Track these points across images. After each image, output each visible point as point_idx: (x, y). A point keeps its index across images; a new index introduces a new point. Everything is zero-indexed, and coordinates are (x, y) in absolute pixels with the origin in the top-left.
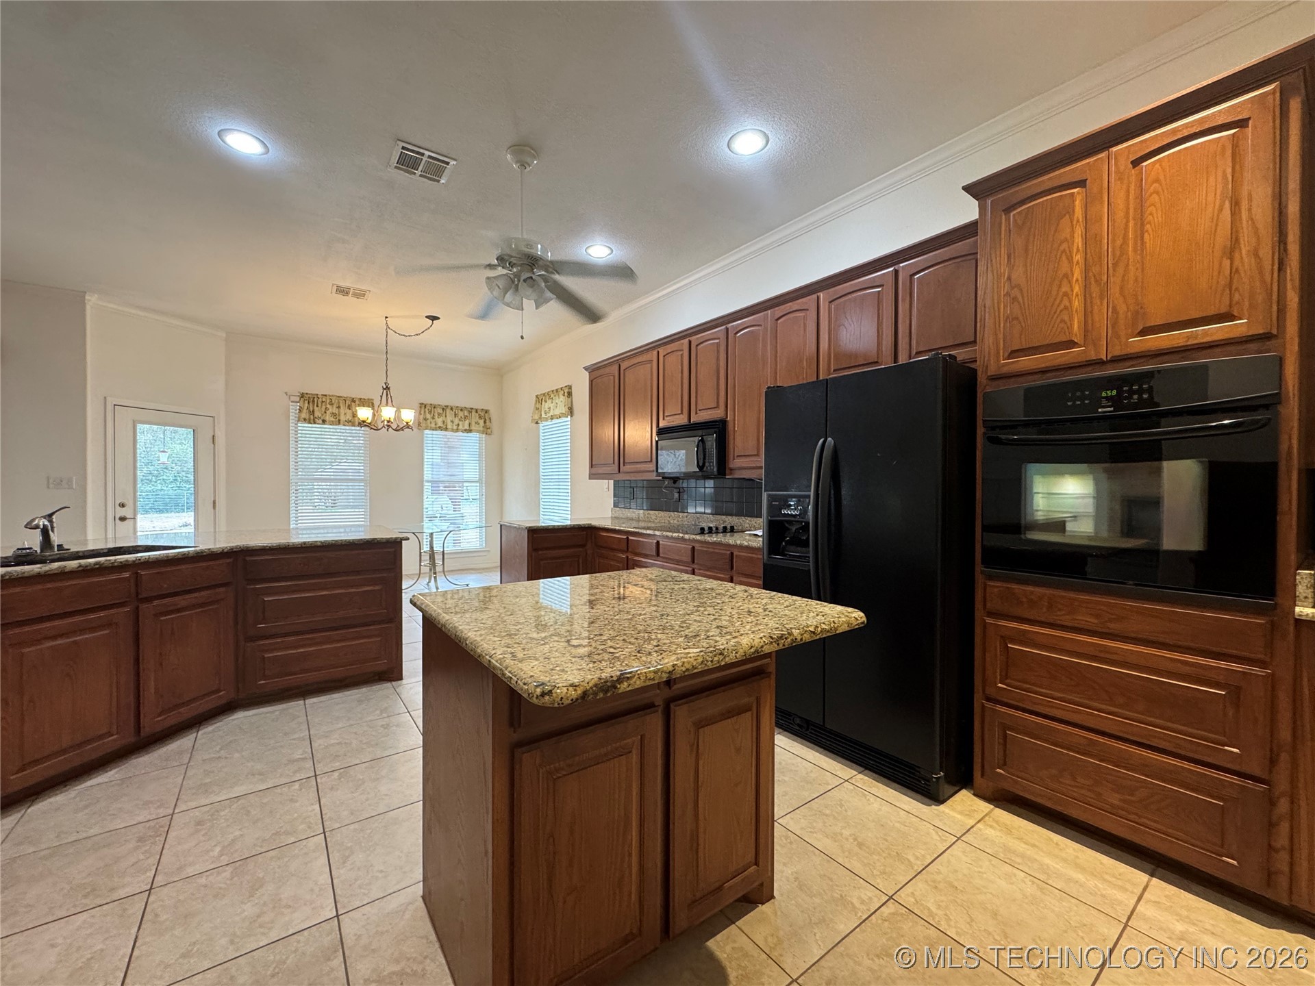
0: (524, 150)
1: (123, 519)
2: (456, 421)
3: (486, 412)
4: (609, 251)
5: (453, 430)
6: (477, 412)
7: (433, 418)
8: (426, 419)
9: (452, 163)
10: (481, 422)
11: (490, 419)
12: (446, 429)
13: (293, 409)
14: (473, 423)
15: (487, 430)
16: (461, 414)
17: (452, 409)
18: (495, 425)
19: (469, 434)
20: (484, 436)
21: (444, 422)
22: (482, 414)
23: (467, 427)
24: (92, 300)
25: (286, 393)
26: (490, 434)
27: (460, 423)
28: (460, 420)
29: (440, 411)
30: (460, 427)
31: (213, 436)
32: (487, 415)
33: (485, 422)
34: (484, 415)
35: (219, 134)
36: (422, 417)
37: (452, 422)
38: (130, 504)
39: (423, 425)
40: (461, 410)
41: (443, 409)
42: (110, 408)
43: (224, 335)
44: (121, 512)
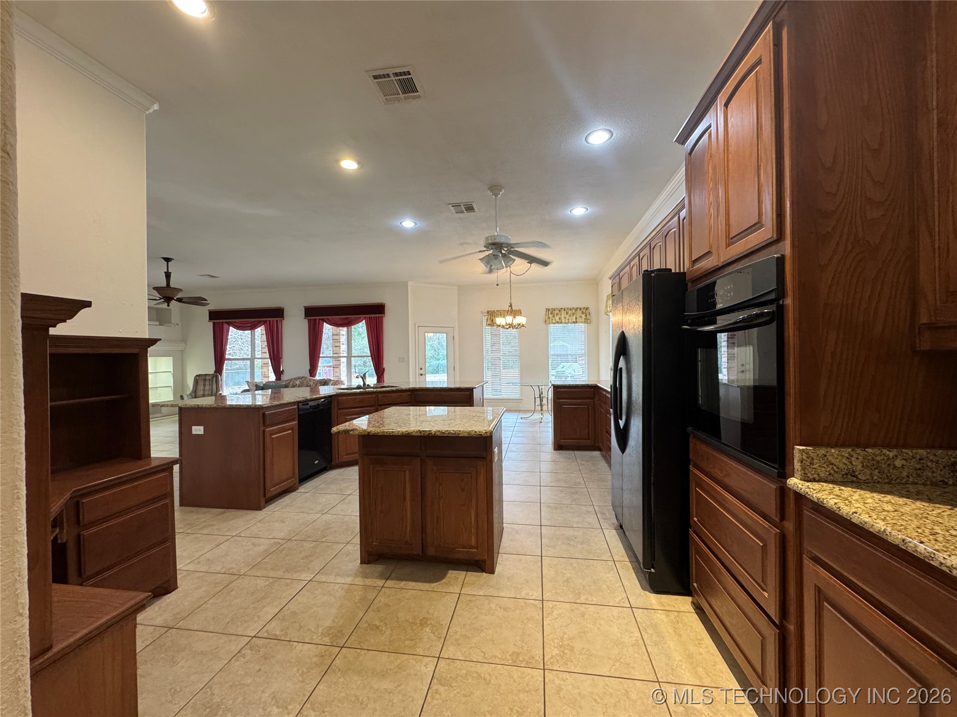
0: (495, 188)
1: (421, 375)
2: (567, 317)
3: (587, 309)
4: (585, 210)
5: (565, 323)
6: (580, 310)
7: (554, 317)
8: (549, 318)
9: (473, 204)
10: (584, 316)
11: (589, 313)
12: (561, 323)
13: (485, 319)
14: (578, 317)
15: (587, 321)
16: (570, 312)
17: (565, 310)
18: (593, 317)
19: (576, 324)
20: (586, 324)
21: (560, 318)
22: (584, 311)
23: (574, 320)
24: (410, 284)
25: (481, 312)
26: (589, 323)
27: (570, 318)
28: (570, 316)
29: (558, 312)
30: (570, 321)
31: (454, 337)
32: (587, 311)
33: (586, 316)
34: (585, 311)
35: (401, 223)
36: (547, 317)
37: (565, 318)
38: (423, 368)
39: (548, 321)
40: (571, 310)
41: (559, 311)
42: (417, 327)
43: (457, 288)
44: (421, 372)
